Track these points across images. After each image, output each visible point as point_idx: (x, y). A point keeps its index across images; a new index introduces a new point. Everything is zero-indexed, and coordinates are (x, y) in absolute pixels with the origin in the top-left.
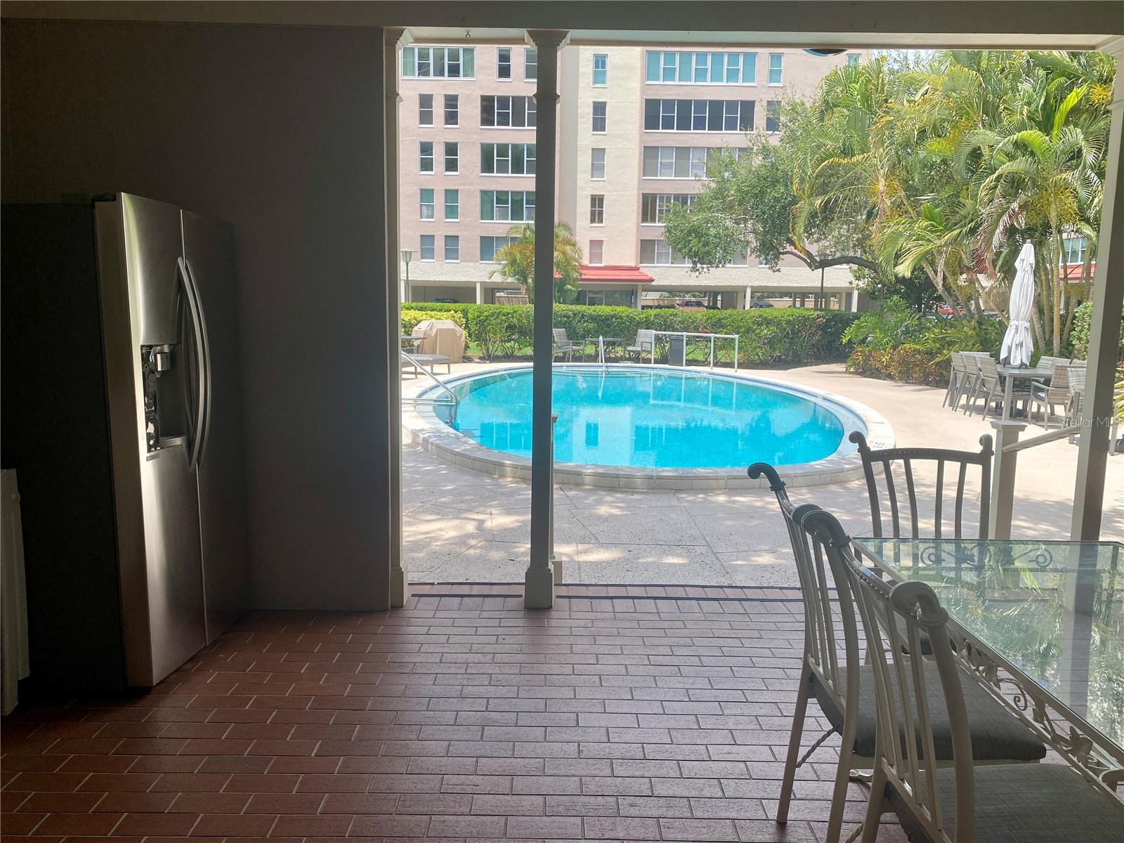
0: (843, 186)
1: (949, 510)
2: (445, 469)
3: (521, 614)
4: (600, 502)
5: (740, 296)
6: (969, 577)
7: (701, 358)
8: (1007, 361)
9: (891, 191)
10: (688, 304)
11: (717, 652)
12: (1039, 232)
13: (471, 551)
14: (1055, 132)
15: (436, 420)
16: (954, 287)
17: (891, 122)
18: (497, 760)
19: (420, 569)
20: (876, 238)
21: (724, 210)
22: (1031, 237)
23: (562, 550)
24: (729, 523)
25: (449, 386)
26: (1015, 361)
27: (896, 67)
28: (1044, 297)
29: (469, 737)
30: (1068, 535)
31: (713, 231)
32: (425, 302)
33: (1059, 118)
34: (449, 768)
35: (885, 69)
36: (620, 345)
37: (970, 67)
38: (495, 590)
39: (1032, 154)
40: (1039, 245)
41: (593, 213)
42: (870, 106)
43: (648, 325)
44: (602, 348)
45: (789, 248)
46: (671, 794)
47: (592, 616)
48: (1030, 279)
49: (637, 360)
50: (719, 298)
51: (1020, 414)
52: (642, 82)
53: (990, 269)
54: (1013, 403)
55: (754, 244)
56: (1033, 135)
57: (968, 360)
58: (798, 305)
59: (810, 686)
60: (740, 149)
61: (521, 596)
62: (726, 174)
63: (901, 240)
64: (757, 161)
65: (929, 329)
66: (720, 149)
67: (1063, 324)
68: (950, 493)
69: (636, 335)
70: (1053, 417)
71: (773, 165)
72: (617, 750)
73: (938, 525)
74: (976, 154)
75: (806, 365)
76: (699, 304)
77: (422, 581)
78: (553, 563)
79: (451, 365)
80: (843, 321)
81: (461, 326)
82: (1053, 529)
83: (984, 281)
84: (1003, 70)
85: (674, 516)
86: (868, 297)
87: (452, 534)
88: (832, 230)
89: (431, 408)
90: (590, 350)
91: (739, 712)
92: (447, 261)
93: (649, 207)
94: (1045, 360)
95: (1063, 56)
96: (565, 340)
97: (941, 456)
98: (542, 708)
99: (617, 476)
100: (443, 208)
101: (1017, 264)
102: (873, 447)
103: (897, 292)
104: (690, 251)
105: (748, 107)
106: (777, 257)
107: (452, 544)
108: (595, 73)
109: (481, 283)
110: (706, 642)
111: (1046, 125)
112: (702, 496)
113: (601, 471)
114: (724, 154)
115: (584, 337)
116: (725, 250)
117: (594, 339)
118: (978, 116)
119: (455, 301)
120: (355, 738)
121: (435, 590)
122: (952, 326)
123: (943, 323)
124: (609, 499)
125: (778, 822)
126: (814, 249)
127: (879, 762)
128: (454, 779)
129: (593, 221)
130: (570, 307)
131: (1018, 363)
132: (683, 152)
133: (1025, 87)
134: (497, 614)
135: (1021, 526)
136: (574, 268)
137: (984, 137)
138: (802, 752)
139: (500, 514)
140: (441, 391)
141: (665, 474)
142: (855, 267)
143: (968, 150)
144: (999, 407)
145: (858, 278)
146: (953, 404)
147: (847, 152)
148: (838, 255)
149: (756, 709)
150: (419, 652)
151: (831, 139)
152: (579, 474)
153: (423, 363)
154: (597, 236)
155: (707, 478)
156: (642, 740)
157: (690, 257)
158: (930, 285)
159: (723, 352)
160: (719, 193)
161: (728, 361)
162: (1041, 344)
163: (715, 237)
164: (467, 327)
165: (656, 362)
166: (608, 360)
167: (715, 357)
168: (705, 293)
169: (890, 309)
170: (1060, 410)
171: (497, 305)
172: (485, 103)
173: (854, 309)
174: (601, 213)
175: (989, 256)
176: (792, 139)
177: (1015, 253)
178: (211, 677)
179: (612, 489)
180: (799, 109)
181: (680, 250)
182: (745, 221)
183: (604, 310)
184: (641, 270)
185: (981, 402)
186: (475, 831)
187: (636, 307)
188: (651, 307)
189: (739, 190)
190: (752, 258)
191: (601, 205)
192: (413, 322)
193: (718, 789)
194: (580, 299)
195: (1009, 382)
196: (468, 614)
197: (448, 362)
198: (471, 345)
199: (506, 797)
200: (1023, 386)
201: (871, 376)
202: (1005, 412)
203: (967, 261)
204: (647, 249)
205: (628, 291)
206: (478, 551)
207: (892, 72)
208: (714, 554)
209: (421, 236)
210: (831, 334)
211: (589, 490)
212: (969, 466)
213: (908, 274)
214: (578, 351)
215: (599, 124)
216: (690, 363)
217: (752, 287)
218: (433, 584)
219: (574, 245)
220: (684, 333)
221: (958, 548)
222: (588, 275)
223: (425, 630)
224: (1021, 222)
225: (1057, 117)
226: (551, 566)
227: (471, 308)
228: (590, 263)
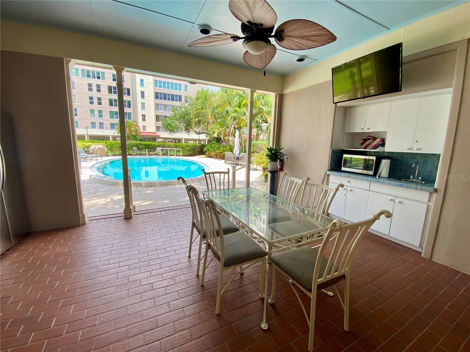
0: (202, 116)
1: (222, 183)
2: (100, 185)
3: (123, 221)
4: (147, 190)
5: (182, 140)
6: (227, 197)
7: (173, 154)
8: (235, 154)
9: (212, 119)
10: (169, 142)
11: (175, 221)
12: (239, 128)
13: (109, 206)
14: (241, 108)
15: (98, 172)
16: (225, 139)
17: (211, 103)
18: (115, 259)
19: (92, 213)
20: (209, 128)
21: (176, 120)
22: (238, 129)
23: (135, 203)
24: (180, 191)
25: (101, 163)
26: (236, 154)
27: (211, 91)
28: (241, 142)
29: (107, 255)
30: (245, 187)
31: (174, 125)
32: (94, 140)
33: (242, 106)
34: (100, 265)
35: (209, 91)
36: (152, 151)
37: (225, 93)
38: (116, 215)
39: (237, 113)
40: (239, 131)
41: (143, 119)
42: (206, 99)
43: (159, 146)
44: (147, 152)
45: (192, 130)
46: (163, 257)
47: (143, 218)
48: (238, 138)
49: (157, 155)
50: (177, 140)
51: (237, 164)
52: (154, 88)
53: (231, 135)
54: (236, 162)
55: (184, 128)
56: (237, 109)
57: (228, 154)
58: (195, 143)
59: (194, 225)
60: (179, 106)
61: (123, 216)
62: (176, 112)
63: (214, 129)
64: (183, 109)
65: (221, 148)
66: (174, 106)
67: (244, 147)
68: (226, 180)
69: (156, 149)
70: (243, 165)
71: (186, 111)
72: (149, 249)
73: (224, 187)
74: (227, 112)
75: (197, 155)
76: (172, 142)
77: (93, 216)
78: (132, 206)
79: (102, 157)
80: (204, 146)
81: (105, 147)
82: (243, 186)
83: (231, 138)
84: (231, 95)
85: (166, 191)
86: (209, 141)
87: (103, 202)
88: (201, 126)
89: (96, 169)
90: (144, 153)
91: (180, 234)
92: (100, 129)
93: (158, 118)
94: (241, 153)
95: (241, 93)
96: (137, 150)
97: (220, 173)
98: (129, 243)
99: (151, 183)
100: (98, 115)
101: (236, 135)
102: (206, 172)
103: (215, 140)
104: (169, 129)
105: (180, 97)
106: (189, 131)
107: (103, 205)
108: (141, 84)
109: (112, 136)
110: (172, 219)
111: (240, 107)
112: (173, 186)
113: (147, 182)
114: (175, 107)
115: (142, 149)
116: (177, 129)
117: (145, 150)
118: (228, 104)
119: (103, 140)
120: (69, 263)
121: (97, 218)
122: (225, 147)
123: (224, 147)
124: (149, 189)
125: (189, 257)
126: (197, 130)
127: (207, 239)
128: (102, 267)
129: (143, 120)
130: (138, 142)
131: (237, 154)
132: (165, 106)
133: (236, 99)
134: (116, 222)
135: (237, 186)
136: (139, 132)
137: (229, 108)
138: (193, 240)
139: (118, 196)
140: (99, 164)
141: (164, 182)
142: (206, 135)
143: (226, 111)
144: (234, 163)
145: (207, 137)
146: (226, 163)
147: (202, 109)
148: (202, 132)
149: (184, 232)
150: (91, 235)
151: (199, 106)
152: (141, 183)
153: (92, 157)
154: (144, 124)
155: (174, 182)
156: (156, 245)
157: (169, 131)
158: (220, 139)
159: (178, 153)
160: (175, 116)
161: (180, 155)
162: (241, 151)
163: (174, 126)
164: (107, 147)
165: (162, 155)
166: (149, 155)
167: (176, 154)
168: (174, 139)
169: (213, 144)
170: (244, 163)
171: (117, 141)
172: (109, 88)
173: (206, 144)
174: (145, 119)
175: (230, 133)
176: (190, 105)
177: (235, 132)
178: (15, 255)
179: (150, 186)
180: (192, 98)
181: (166, 129)
182: (181, 123)
183: (147, 143)
184: (157, 133)
185: (231, 162)
186: (108, 280)
187: (156, 142)
188: (160, 142)
189: (179, 116)
190: (183, 132)
191: (145, 117)
192: (89, 146)
193: (175, 253)
194: (141, 140)
195: (235, 158)
196: (107, 223)
197: (102, 156)
198: (109, 152)
199: (118, 268)
200: (238, 159)
201: (210, 158)
202: (235, 164)
203: (227, 134)
204: (158, 128)
205: (154, 139)
206: (111, 206)
207: (210, 92)
208: (176, 199)
209: (91, 122)
210: (202, 149)
211: (144, 187)
212: (225, 174)
213: (216, 136)
214: (141, 153)
215: (143, 97)
216: (170, 155)
217: (184, 138)
218: (96, 216)
219: (138, 126)
220: (168, 148)
221: (224, 192)
222: (143, 134)
223: (93, 229)
224: (236, 126)
225: (241, 105)
226: (131, 207)
227: (108, 142)
228: (143, 131)
